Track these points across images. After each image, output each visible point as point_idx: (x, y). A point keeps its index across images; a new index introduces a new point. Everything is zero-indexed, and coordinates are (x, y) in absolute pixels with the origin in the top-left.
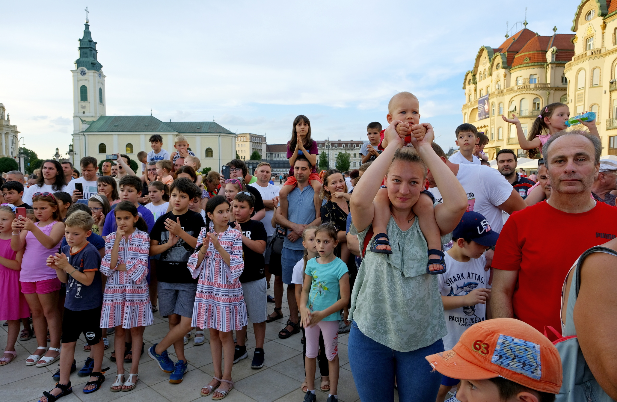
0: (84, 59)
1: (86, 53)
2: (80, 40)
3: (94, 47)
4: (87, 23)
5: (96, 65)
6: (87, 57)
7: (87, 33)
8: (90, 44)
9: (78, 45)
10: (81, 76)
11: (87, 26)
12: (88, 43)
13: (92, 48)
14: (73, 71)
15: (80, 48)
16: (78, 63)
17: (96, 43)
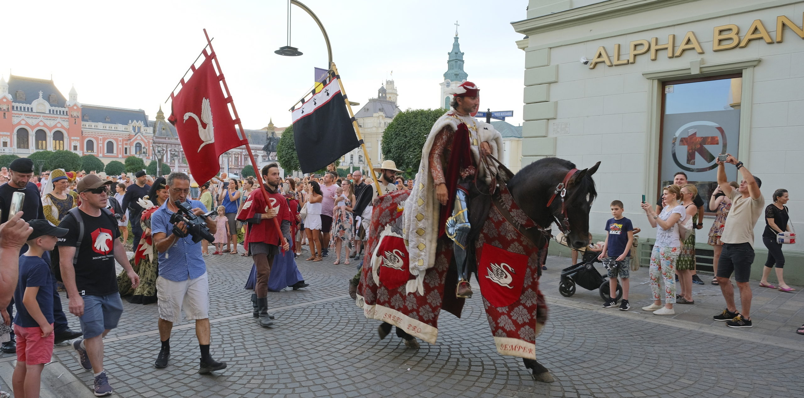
0: (451, 72)
1: (453, 66)
2: (449, 54)
3: (460, 59)
4: (456, 36)
5: (460, 75)
6: (453, 69)
7: (456, 45)
8: (456, 56)
9: (447, 58)
10: (446, 88)
11: (456, 39)
12: (455, 55)
13: (457, 59)
14: (441, 84)
15: (449, 62)
16: (446, 75)
17: (463, 54)
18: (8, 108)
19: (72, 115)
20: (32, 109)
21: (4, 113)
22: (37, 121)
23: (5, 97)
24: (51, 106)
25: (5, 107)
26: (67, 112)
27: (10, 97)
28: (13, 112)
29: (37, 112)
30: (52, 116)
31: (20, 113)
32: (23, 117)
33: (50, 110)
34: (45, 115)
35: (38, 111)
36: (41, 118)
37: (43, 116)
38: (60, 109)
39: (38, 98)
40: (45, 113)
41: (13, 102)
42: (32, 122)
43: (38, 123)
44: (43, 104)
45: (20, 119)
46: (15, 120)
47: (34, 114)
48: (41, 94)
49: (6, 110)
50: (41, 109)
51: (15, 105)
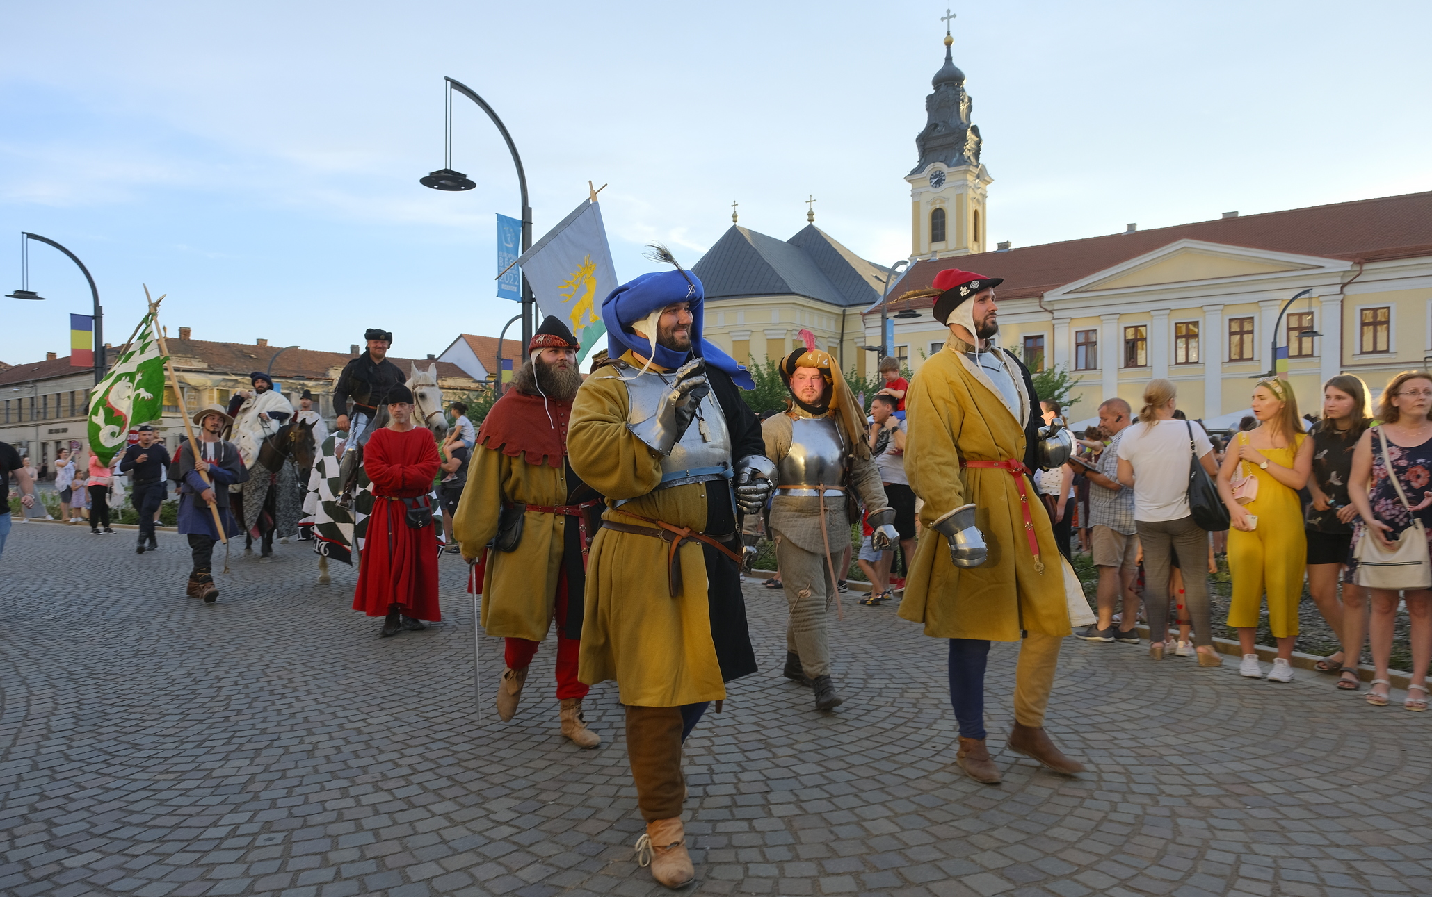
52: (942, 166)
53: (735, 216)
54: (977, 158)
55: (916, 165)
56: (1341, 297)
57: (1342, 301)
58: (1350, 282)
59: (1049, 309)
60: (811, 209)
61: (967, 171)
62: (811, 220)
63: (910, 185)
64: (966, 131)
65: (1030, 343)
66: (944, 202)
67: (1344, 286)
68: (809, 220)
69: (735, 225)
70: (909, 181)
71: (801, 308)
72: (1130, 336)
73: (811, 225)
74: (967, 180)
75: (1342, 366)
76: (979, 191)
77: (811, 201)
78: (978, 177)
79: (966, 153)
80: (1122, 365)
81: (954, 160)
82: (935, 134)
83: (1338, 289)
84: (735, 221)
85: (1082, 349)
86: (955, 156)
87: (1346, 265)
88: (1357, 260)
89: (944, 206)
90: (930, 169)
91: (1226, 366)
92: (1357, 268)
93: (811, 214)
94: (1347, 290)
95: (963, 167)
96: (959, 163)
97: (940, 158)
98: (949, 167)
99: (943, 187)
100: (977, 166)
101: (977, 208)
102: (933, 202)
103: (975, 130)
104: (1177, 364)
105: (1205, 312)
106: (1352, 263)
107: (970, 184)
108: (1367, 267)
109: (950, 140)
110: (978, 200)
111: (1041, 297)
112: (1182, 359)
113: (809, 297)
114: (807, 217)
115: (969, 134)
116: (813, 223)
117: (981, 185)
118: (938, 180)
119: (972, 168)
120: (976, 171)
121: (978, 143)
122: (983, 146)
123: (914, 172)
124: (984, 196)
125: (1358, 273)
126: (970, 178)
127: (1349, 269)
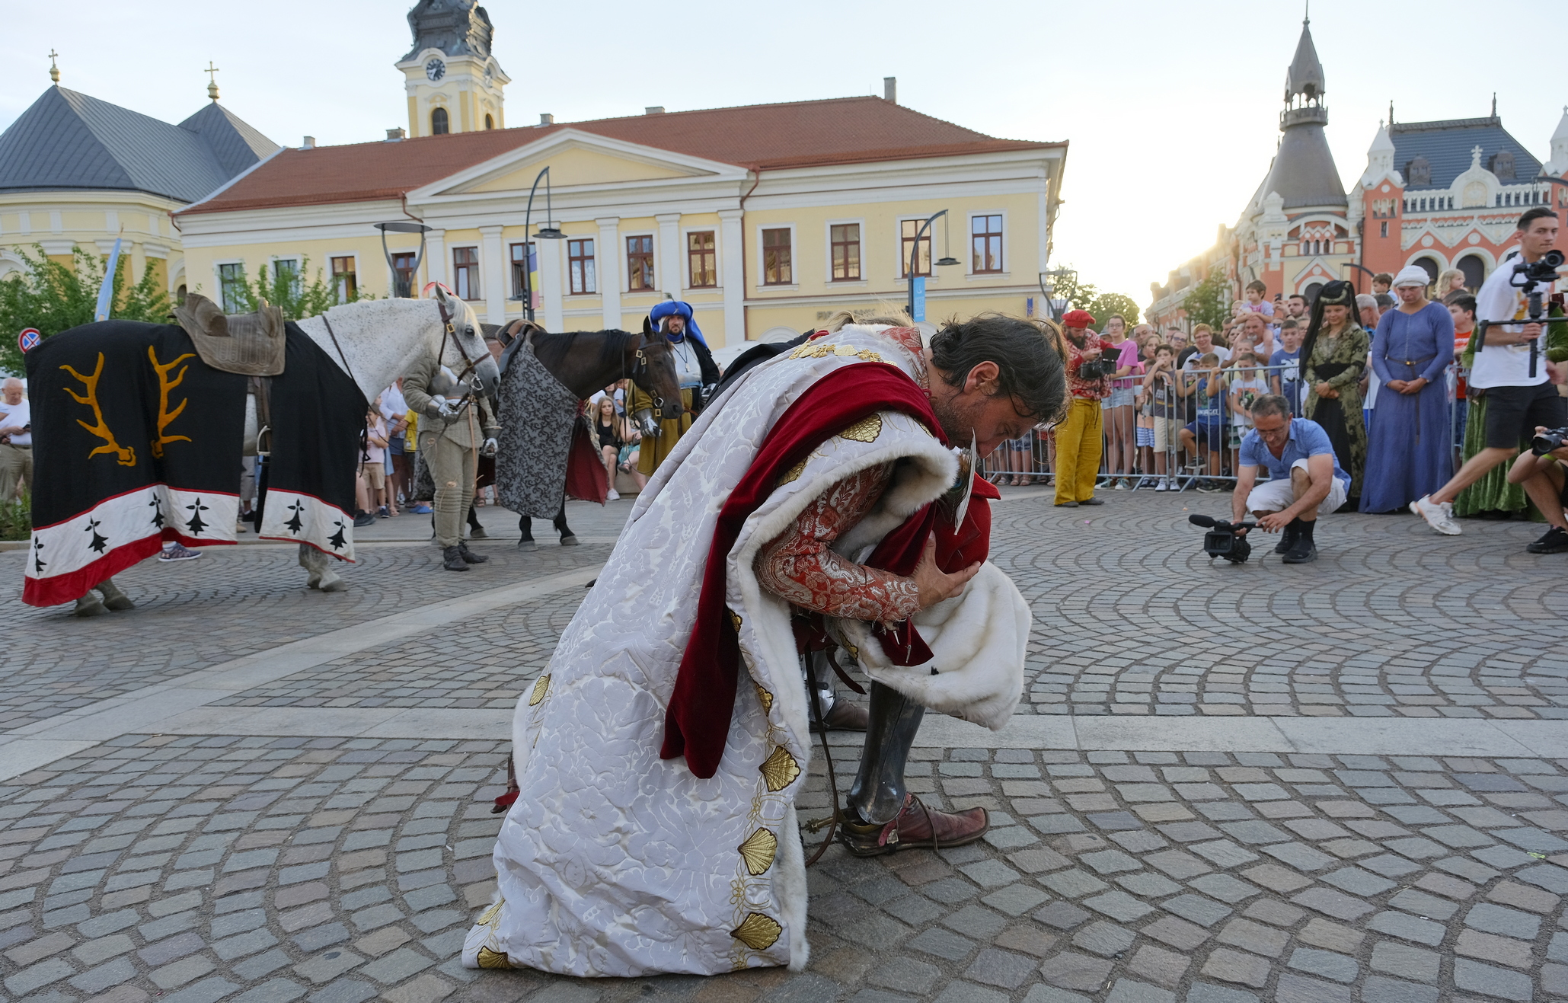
18: (1392, 209)
19: (1560, 202)
20: (1450, 200)
21: (1384, 224)
22: (1465, 231)
23: (1386, 181)
24: (1503, 183)
25: (1384, 207)
26: (1546, 194)
27: (1397, 178)
28: (1405, 217)
29: (1464, 209)
30: (1505, 211)
31: (1420, 216)
32: (1429, 226)
33: (1499, 198)
34: (1485, 212)
35: (1468, 205)
36: (1475, 224)
37: (1479, 217)
38: (1528, 188)
39: (1467, 166)
40: (1485, 208)
41: (1405, 190)
42: (1451, 236)
43: (1466, 238)
44: (1480, 183)
45: (1419, 233)
46: (1408, 239)
47: (1456, 214)
48: (1477, 153)
49: (1388, 214)
50: (1476, 197)
51: (1409, 196)
52: (440, 55)
53: (54, 72)
54: (488, 50)
55: (409, 49)
56: (740, 213)
57: (742, 219)
58: (748, 196)
59: (418, 217)
60: (213, 81)
61: (470, 63)
62: (214, 97)
63: (402, 76)
64: (467, 12)
65: (401, 263)
66: (445, 100)
67: (743, 200)
68: (211, 97)
69: (55, 87)
70: (401, 69)
71: (159, 212)
72: (519, 256)
73: (214, 105)
74: (471, 74)
75: (745, 299)
76: (491, 91)
77: (212, 70)
78: (489, 73)
79: (471, 42)
80: (510, 294)
81: (455, 48)
82: (430, 12)
83: (736, 203)
84: (56, 80)
85: (463, 272)
86: (456, 43)
87: (741, 173)
88: (752, 167)
89: (446, 105)
90: (424, 54)
91: (625, 297)
92: (753, 177)
93: (213, 89)
94: (746, 204)
95: (465, 58)
96: (459, 53)
97: (441, 43)
98: (447, 54)
99: (444, 80)
100: (485, 59)
101: (490, 112)
102: (432, 100)
103: (481, 12)
104: (573, 293)
105: (599, 226)
106: (746, 171)
107: (476, 80)
108: (765, 176)
109: (448, 21)
110: (490, 103)
111: (404, 198)
112: (578, 287)
113: (168, 197)
114: (208, 92)
115: (472, 15)
116: (218, 101)
117: (494, 84)
118: (437, 71)
119: (475, 60)
120: (485, 65)
121: (489, 30)
122: (495, 35)
123: (407, 58)
124: (500, 99)
125: (753, 184)
126: (474, 71)
127: (744, 177)
